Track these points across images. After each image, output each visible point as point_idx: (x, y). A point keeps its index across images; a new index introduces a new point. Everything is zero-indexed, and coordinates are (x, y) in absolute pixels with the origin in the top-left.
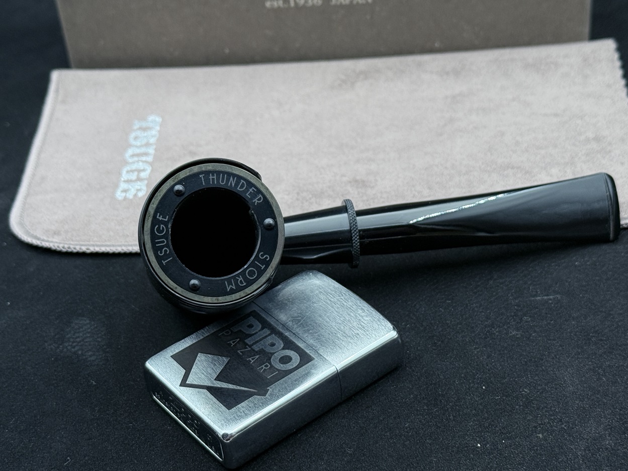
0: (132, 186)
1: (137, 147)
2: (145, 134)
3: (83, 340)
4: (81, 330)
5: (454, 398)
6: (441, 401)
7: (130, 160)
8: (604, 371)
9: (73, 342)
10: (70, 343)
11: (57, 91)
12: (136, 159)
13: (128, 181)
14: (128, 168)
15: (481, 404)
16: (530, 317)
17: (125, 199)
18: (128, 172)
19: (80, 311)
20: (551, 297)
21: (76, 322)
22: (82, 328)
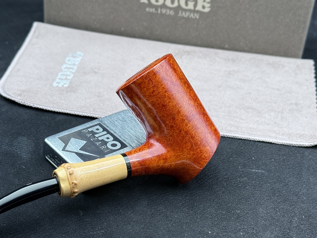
0: (62, 82)
1: (69, 64)
2: (74, 59)
3: (22, 147)
4: (22, 142)
5: (202, 208)
6: (195, 208)
7: (64, 70)
8: (279, 210)
9: (17, 147)
10: (15, 148)
11: (35, 32)
12: (67, 70)
13: (60, 79)
14: (62, 73)
15: (215, 214)
16: (248, 178)
17: (57, 86)
18: (61, 75)
19: (24, 134)
20: (260, 171)
21: (21, 138)
22: (23, 141)
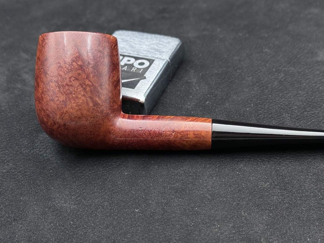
9: (40, 149)
21: (41, 136)
22: (45, 139)
